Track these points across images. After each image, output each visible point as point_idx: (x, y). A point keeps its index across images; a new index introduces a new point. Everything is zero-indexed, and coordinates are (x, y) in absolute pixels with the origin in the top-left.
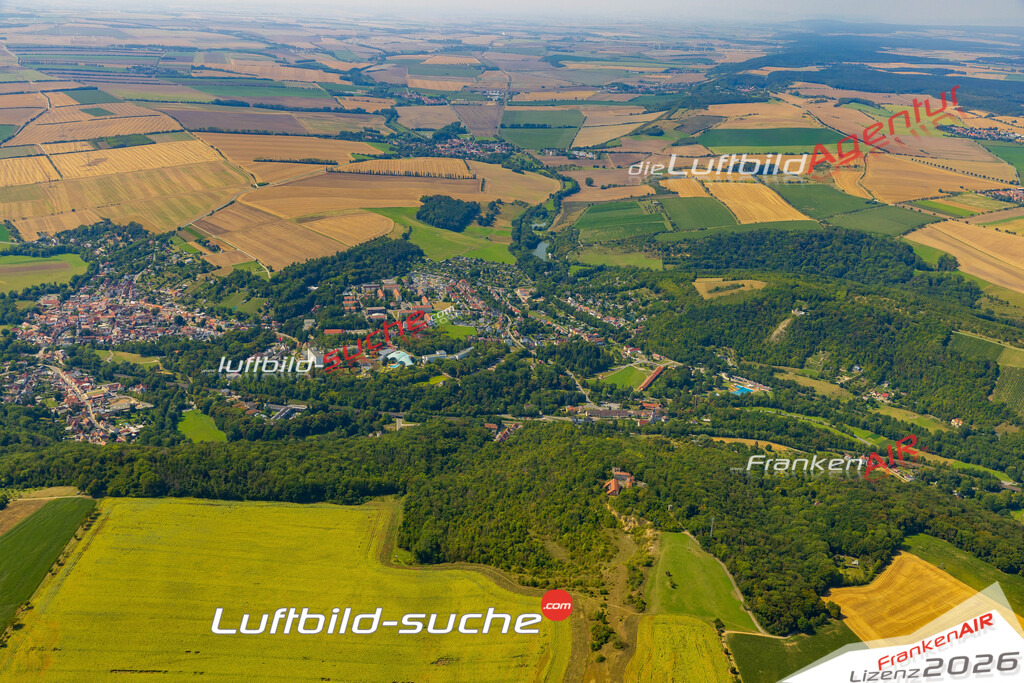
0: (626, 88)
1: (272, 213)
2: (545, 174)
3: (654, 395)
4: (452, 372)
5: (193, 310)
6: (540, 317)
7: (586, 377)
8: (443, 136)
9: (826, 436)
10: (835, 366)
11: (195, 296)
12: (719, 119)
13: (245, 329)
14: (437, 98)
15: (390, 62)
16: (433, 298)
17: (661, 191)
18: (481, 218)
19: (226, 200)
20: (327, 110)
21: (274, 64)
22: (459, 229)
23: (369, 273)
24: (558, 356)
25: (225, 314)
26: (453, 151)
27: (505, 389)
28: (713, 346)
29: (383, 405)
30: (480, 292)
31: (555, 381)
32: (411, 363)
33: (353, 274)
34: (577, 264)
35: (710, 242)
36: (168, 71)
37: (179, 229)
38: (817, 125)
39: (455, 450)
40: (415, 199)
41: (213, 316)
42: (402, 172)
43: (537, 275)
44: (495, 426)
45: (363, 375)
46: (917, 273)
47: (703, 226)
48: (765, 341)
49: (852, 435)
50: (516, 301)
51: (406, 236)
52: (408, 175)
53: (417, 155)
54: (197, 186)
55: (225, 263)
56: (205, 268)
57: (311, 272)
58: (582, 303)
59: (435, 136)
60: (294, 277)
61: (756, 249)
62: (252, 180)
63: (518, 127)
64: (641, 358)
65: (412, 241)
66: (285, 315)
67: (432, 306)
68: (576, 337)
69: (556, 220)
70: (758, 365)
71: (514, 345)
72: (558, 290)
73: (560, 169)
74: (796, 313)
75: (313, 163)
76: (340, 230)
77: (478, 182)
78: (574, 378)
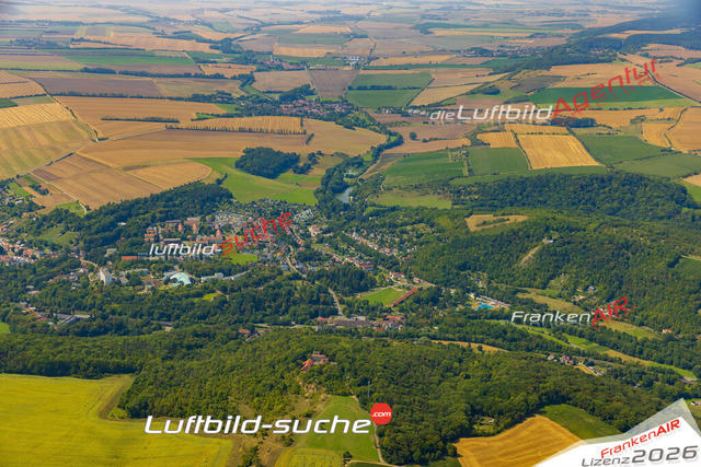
0: (482, 52)
1: (103, 162)
2: (374, 130)
3: (402, 310)
4: (224, 290)
5: (15, 243)
6: (325, 249)
7: (346, 296)
8: (289, 97)
9: (538, 340)
10: (572, 287)
11: (19, 231)
12: (558, 78)
13: (56, 256)
14: (297, 64)
15: (265, 32)
16: (228, 231)
17: (476, 143)
18: (297, 167)
19: (65, 152)
20: (188, 75)
21: (151, 35)
22: (273, 176)
23: (176, 212)
24: (325, 278)
25: (41, 245)
26: (294, 111)
27: (267, 304)
28: (469, 271)
29: (156, 316)
31: (315, 298)
32: (189, 282)
33: (161, 212)
34: (374, 205)
35: (499, 185)
36: (48, 43)
37: (18, 176)
38: (650, 83)
39: (201, 347)
40: (239, 151)
41: (31, 247)
42: (236, 128)
44: (247, 332)
45: (145, 291)
46: (685, 210)
47: (496, 172)
48: (515, 266)
49: (566, 341)
50: (307, 235)
51: (219, 182)
52: (242, 130)
53: (259, 114)
54: (43, 141)
55: (49, 204)
56: (32, 207)
57: (123, 210)
58: (364, 237)
59: (281, 97)
60: (106, 214)
61: (540, 191)
62: (94, 136)
63: (365, 88)
64: (403, 281)
65: (224, 186)
66: (93, 245)
67: (224, 238)
68: (349, 264)
69: (369, 169)
70: (504, 286)
71: (289, 269)
72: (346, 227)
73: (391, 125)
74: (546, 241)
75: (156, 121)
76: (159, 177)
77: (306, 137)
78: (334, 296)
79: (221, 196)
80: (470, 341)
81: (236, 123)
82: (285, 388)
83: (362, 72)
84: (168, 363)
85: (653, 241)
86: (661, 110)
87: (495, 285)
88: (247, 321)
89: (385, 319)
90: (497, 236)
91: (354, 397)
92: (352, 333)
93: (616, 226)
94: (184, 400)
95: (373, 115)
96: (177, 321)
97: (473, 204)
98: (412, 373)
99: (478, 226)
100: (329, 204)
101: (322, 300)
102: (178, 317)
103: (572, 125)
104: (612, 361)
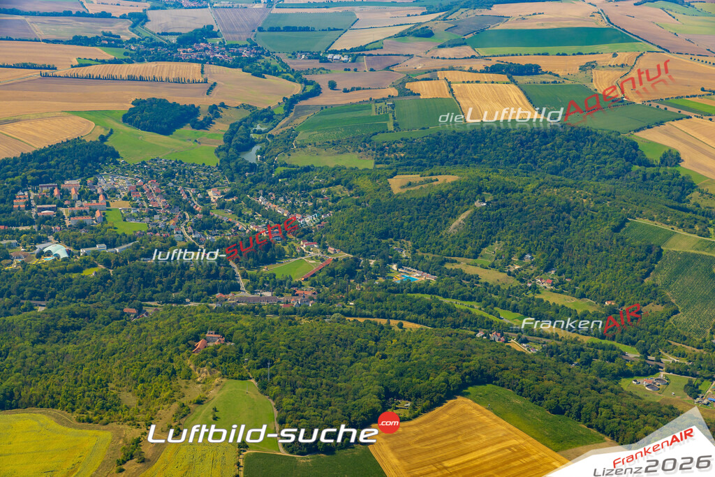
2: (288, 78)
3: (314, 284)
4: (107, 263)
6: (226, 216)
7: (249, 268)
8: (189, 40)
9: (466, 315)
10: (507, 255)
12: (501, 18)
14: (199, 1)
16: (113, 196)
17: (404, 93)
18: (196, 122)
20: (68, 14)
22: (167, 132)
23: (51, 174)
26: (194, 55)
27: (157, 279)
28: (391, 239)
29: (26, 294)
30: (167, 192)
31: (213, 271)
32: (66, 256)
33: (33, 175)
34: (285, 165)
35: (428, 141)
38: (604, 24)
39: (79, 328)
40: (127, 102)
42: (124, 75)
43: (235, 175)
44: (134, 311)
45: (14, 266)
46: (636, 168)
47: (426, 126)
48: (443, 233)
49: (498, 316)
50: (206, 200)
51: (103, 138)
52: (131, 79)
53: (152, 60)
58: (273, 202)
59: (179, 40)
61: (474, 148)
63: (278, 29)
64: (316, 251)
65: (109, 143)
67: (108, 205)
68: (254, 233)
69: (280, 124)
70: (431, 255)
71: (184, 239)
72: (251, 190)
73: (307, 72)
74: (478, 204)
75: (28, 67)
76: (31, 133)
77: (207, 86)
78: (236, 270)
79: (106, 155)
80: (389, 317)
81: (125, 70)
82: (174, 372)
83: (275, 11)
84: (39, 347)
85: (599, 202)
86: (615, 55)
87: (420, 254)
88: (134, 299)
89: (294, 294)
90: (424, 199)
91: (253, 381)
92: (254, 311)
93: (558, 187)
94: (56, 389)
95: (286, 60)
96: (51, 301)
97: (399, 163)
98: (320, 353)
99: (403, 187)
100: (233, 164)
101: (221, 274)
102: (53, 295)
103: (513, 72)
104: (548, 337)
